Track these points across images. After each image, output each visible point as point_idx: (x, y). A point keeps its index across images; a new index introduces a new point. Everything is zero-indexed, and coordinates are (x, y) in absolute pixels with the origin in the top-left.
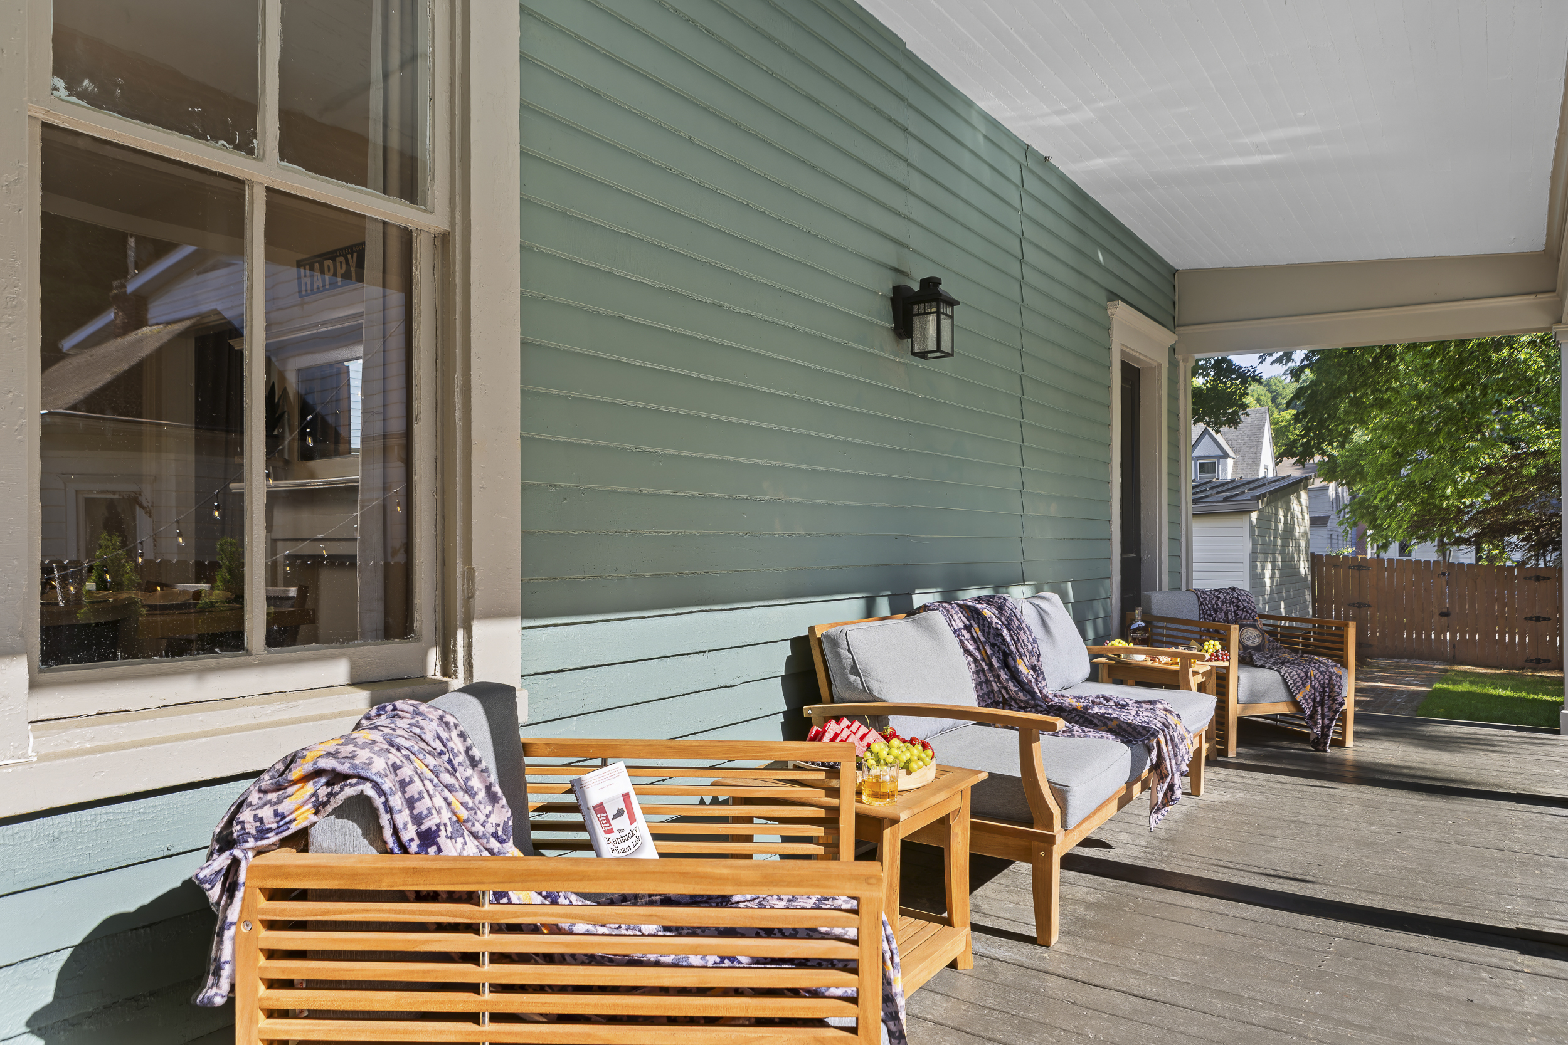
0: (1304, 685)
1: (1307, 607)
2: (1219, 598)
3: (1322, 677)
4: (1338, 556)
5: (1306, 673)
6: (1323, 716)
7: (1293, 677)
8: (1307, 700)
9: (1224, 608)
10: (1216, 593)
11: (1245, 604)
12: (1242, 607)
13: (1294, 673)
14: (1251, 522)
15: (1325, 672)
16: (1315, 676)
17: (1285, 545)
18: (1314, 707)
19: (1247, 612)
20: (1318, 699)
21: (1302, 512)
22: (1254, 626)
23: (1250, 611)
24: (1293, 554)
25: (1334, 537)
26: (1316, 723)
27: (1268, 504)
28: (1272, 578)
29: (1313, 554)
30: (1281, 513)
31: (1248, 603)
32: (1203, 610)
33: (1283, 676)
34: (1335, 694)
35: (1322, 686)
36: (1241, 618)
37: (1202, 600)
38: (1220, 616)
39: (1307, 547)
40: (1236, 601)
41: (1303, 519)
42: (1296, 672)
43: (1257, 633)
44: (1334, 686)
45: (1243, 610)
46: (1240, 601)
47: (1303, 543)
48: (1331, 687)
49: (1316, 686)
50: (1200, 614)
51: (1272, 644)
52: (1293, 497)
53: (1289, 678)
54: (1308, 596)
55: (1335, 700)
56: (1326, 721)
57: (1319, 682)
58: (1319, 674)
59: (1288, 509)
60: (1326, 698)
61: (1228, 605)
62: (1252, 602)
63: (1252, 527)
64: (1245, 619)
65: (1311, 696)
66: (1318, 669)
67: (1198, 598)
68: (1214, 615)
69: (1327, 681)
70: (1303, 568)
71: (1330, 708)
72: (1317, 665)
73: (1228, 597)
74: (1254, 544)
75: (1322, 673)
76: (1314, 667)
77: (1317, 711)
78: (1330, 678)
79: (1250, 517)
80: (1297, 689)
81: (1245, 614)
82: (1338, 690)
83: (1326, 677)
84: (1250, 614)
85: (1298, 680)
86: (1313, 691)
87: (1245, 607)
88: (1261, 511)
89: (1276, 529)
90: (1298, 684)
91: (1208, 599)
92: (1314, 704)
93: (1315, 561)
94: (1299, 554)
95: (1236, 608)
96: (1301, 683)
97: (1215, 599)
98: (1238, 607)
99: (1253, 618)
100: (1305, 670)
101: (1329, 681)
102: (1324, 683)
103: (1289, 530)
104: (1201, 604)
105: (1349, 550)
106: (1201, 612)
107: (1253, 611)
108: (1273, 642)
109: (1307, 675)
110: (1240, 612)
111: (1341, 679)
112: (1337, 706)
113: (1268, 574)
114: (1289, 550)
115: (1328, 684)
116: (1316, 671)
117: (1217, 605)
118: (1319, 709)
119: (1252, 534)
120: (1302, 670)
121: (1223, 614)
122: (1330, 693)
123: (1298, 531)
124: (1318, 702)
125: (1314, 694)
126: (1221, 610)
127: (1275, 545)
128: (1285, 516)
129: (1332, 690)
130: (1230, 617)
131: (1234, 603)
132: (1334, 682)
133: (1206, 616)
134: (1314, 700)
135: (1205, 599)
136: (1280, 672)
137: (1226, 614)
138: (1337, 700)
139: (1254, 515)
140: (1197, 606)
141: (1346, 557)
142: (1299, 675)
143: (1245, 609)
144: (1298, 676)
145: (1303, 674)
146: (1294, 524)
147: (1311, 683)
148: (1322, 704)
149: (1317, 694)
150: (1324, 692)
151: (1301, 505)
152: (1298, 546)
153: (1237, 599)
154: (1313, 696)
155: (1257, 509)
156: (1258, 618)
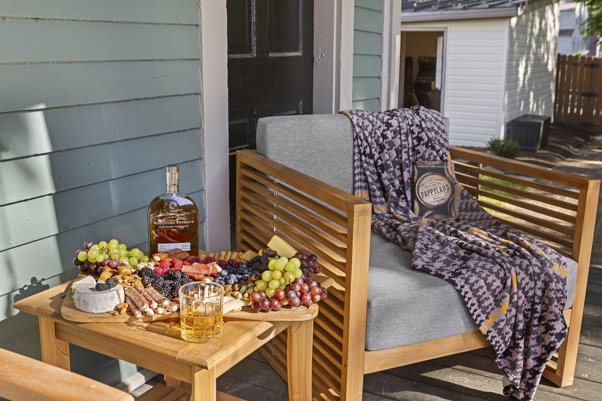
0: (498, 303)
1: (551, 96)
2: (389, 125)
3: (532, 284)
4: (577, 56)
5: (504, 281)
6: (526, 355)
7: (477, 290)
8: (500, 332)
9: (397, 142)
10: (386, 118)
11: (432, 135)
12: (426, 139)
13: (482, 283)
14: (510, 26)
15: (539, 275)
16: (519, 285)
17: (538, 46)
18: (513, 338)
19: (433, 148)
20: (521, 326)
21: (554, 21)
22: (441, 172)
23: (438, 147)
24: (544, 54)
25: (576, 43)
26: (513, 366)
27: (526, 12)
28: (526, 73)
29: (559, 55)
30: (537, 20)
31: (437, 133)
32: (358, 146)
33: (459, 291)
34: (552, 317)
35: (532, 301)
36: (423, 157)
37: (358, 130)
38: (387, 157)
39: (555, 49)
40: (416, 130)
41: (554, 27)
42: (485, 279)
43: (444, 182)
44: (551, 301)
45: (426, 144)
46: (423, 130)
47: (552, 46)
48: (547, 301)
49: (520, 303)
50: (354, 154)
51: (466, 200)
52: (548, 8)
53: (470, 295)
54: (552, 86)
55: (549, 328)
56: (531, 363)
57: (526, 293)
58: (527, 279)
59: (542, 17)
60: (536, 322)
61: (403, 137)
62: (443, 131)
63: (511, 30)
64: (429, 159)
65: (509, 320)
66: (526, 270)
67: (353, 126)
68: (377, 156)
69: (539, 293)
70: (551, 65)
71: (540, 340)
72: (526, 262)
73: (404, 125)
74: (512, 45)
75: (533, 277)
76: (520, 266)
77: (517, 346)
78: (546, 284)
79: (510, 22)
80: (483, 312)
81: (430, 150)
82: (557, 311)
83: (540, 284)
84: (438, 151)
85: (488, 295)
86: (514, 311)
87: (430, 140)
88: (519, 18)
89: (532, 34)
90: (486, 304)
91: (370, 128)
92: (514, 334)
93: (561, 60)
94: (548, 54)
95: (416, 142)
96: (492, 300)
97: (384, 127)
98: (419, 139)
99: (442, 158)
100: (502, 274)
101: (543, 292)
102: (535, 295)
103: (543, 33)
104: (357, 138)
105: (585, 52)
106: (356, 150)
107: (442, 145)
108: (468, 198)
109: (504, 284)
110: (422, 148)
111: (565, 284)
112: (553, 339)
113: (521, 70)
114: (540, 51)
115: (540, 298)
116: (522, 275)
117: (384, 137)
118: (522, 343)
119: (511, 37)
120: (497, 275)
121: (394, 153)
122: (543, 311)
123: (550, 36)
124: (521, 331)
125: (516, 316)
126: (392, 144)
127: (530, 46)
128: (541, 23)
129: (546, 308)
130: (405, 156)
131: (412, 132)
132: (552, 295)
133: (363, 158)
134: (515, 327)
135: (363, 128)
136: (454, 284)
137: (399, 152)
138: (552, 328)
139: (514, 21)
140: (351, 139)
141: (583, 58)
142: (489, 286)
143: (429, 144)
144: (488, 289)
145: (498, 283)
146: (547, 30)
147: (512, 298)
148: (526, 333)
149: (521, 317)
150: (533, 311)
151: (554, 15)
152: (548, 49)
153: (420, 126)
154: (513, 321)
155: (516, 15)
156: (449, 158)
